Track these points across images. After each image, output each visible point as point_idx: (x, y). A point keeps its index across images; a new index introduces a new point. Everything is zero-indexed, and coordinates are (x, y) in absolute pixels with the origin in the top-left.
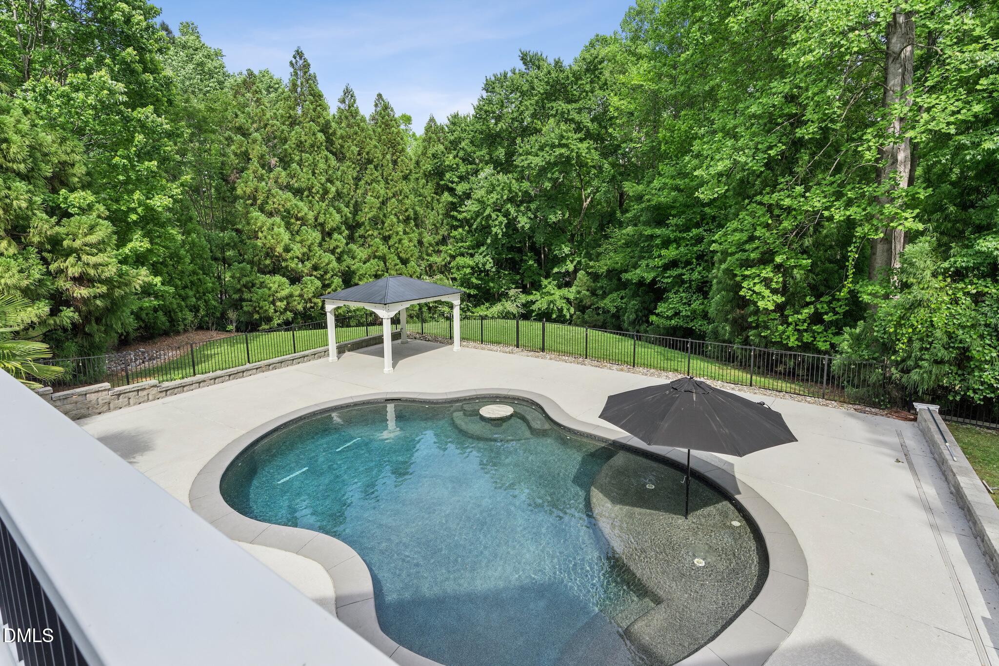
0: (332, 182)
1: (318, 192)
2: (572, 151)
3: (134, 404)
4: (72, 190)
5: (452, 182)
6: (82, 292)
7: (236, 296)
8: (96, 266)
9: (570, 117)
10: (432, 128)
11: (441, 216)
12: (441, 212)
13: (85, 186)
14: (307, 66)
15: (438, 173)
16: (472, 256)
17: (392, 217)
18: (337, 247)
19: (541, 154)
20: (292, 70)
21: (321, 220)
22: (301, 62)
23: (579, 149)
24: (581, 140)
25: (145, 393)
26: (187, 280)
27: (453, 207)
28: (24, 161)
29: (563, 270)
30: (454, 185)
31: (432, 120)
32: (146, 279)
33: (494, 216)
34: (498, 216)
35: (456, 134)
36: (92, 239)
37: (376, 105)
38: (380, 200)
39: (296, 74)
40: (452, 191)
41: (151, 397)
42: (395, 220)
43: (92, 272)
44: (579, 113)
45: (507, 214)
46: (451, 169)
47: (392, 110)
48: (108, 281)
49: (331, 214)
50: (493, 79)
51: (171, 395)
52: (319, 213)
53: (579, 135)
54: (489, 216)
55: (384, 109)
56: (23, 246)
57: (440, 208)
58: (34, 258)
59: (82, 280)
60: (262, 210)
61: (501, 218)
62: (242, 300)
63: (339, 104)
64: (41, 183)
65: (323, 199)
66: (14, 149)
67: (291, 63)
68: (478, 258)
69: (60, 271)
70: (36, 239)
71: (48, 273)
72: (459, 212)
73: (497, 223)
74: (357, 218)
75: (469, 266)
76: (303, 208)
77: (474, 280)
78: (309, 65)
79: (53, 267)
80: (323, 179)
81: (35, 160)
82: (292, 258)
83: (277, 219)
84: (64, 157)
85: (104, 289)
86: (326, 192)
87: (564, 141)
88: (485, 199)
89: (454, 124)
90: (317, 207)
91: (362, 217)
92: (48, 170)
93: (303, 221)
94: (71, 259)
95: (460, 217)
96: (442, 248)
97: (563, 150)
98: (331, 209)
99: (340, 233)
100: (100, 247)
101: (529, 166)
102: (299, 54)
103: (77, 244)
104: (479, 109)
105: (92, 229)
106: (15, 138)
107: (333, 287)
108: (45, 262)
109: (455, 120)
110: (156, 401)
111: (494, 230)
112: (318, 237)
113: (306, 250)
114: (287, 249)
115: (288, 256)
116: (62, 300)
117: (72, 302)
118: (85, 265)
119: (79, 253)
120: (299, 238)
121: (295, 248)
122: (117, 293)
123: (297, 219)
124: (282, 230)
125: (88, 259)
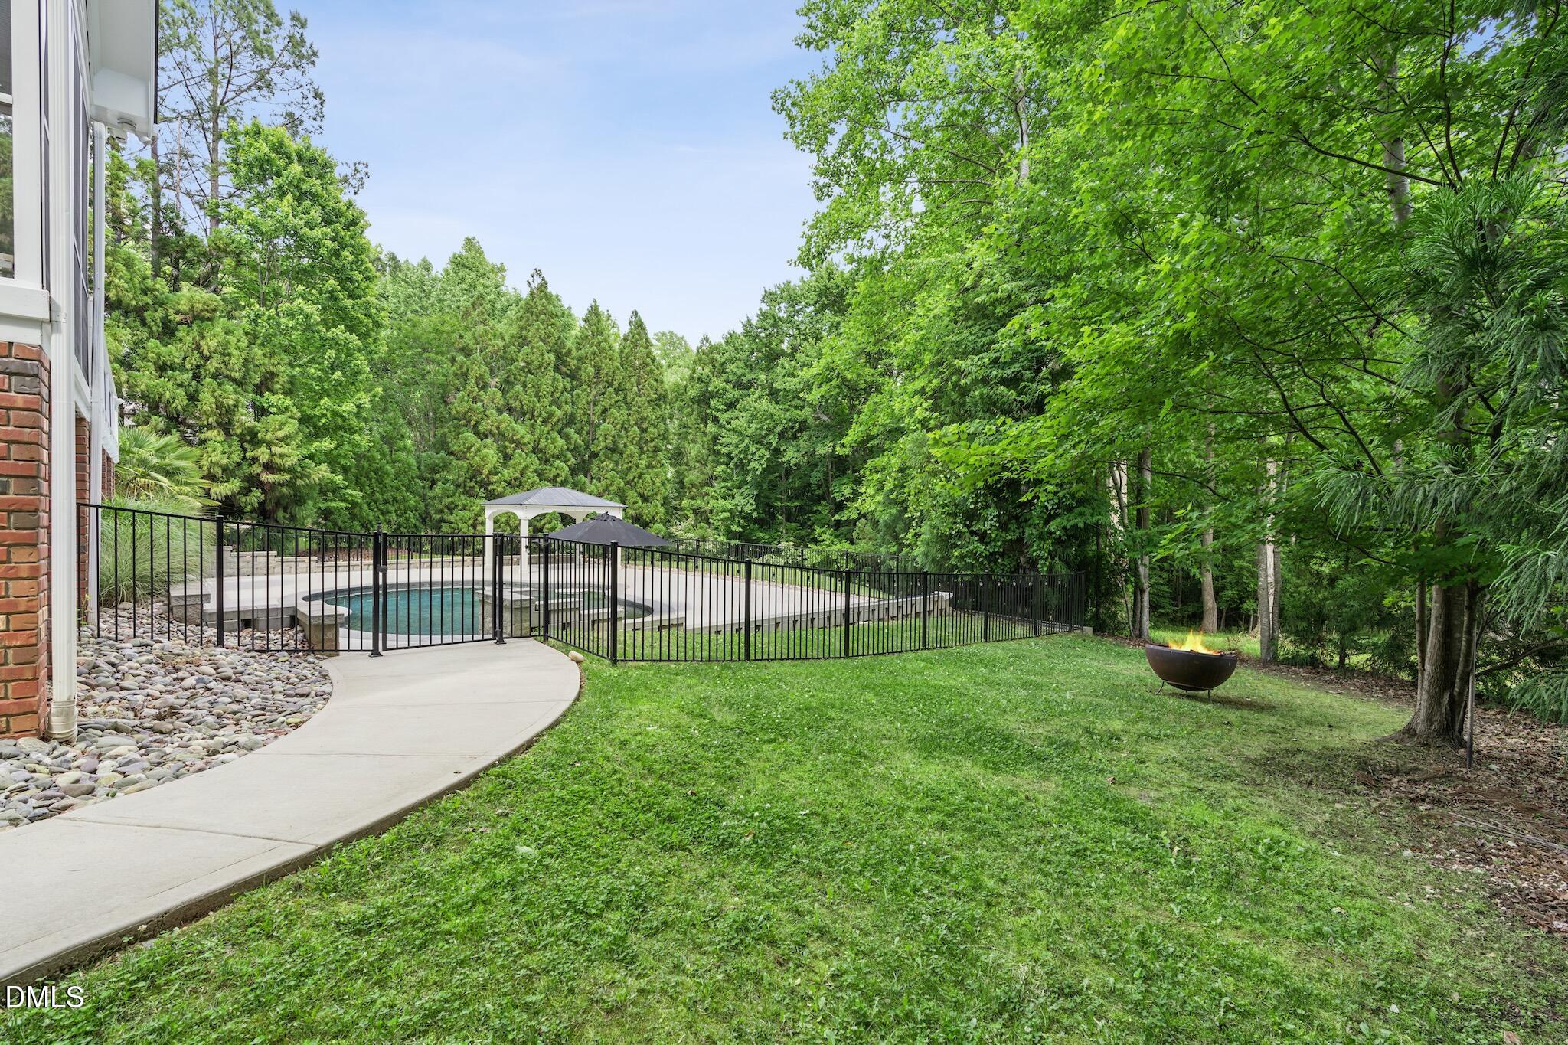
1: (541, 415)
4: (274, 393)
5: (718, 410)
6: (267, 477)
7: (437, 517)
8: (281, 456)
13: (287, 393)
14: (545, 283)
16: (733, 497)
18: (558, 475)
20: (530, 288)
21: (541, 446)
22: (538, 280)
26: (388, 495)
27: (716, 439)
30: (718, 414)
32: (326, 475)
34: (758, 449)
35: (728, 355)
36: (281, 434)
37: (630, 325)
39: (533, 292)
43: (278, 461)
45: (768, 447)
46: (718, 395)
48: (291, 470)
49: (554, 439)
50: (773, 288)
52: (540, 437)
55: (636, 325)
56: (228, 434)
58: (236, 447)
59: (269, 467)
61: (763, 451)
62: (443, 520)
64: (249, 387)
65: (544, 422)
66: (233, 361)
67: (527, 281)
68: (740, 500)
69: (255, 460)
70: (239, 431)
71: (244, 458)
73: (756, 456)
74: (592, 448)
75: (730, 510)
76: (521, 430)
78: (547, 283)
79: (249, 455)
80: (546, 401)
81: (247, 370)
83: (489, 441)
84: (272, 369)
85: (287, 477)
86: (551, 415)
89: (728, 343)
90: (538, 431)
92: (256, 379)
93: (518, 444)
94: (263, 449)
95: (723, 451)
96: (706, 489)
98: (555, 435)
100: (286, 440)
102: (539, 273)
103: (269, 437)
105: (282, 425)
106: (235, 352)
108: (245, 450)
109: (728, 338)
112: (534, 462)
113: (517, 475)
114: (494, 472)
115: (494, 478)
116: (253, 482)
117: (260, 485)
118: (273, 455)
119: (269, 444)
120: (512, 462)
121: (505, 472)
122: (299, 482)
123: (512, 441)
124: (491, 452)
125: (276, 450)
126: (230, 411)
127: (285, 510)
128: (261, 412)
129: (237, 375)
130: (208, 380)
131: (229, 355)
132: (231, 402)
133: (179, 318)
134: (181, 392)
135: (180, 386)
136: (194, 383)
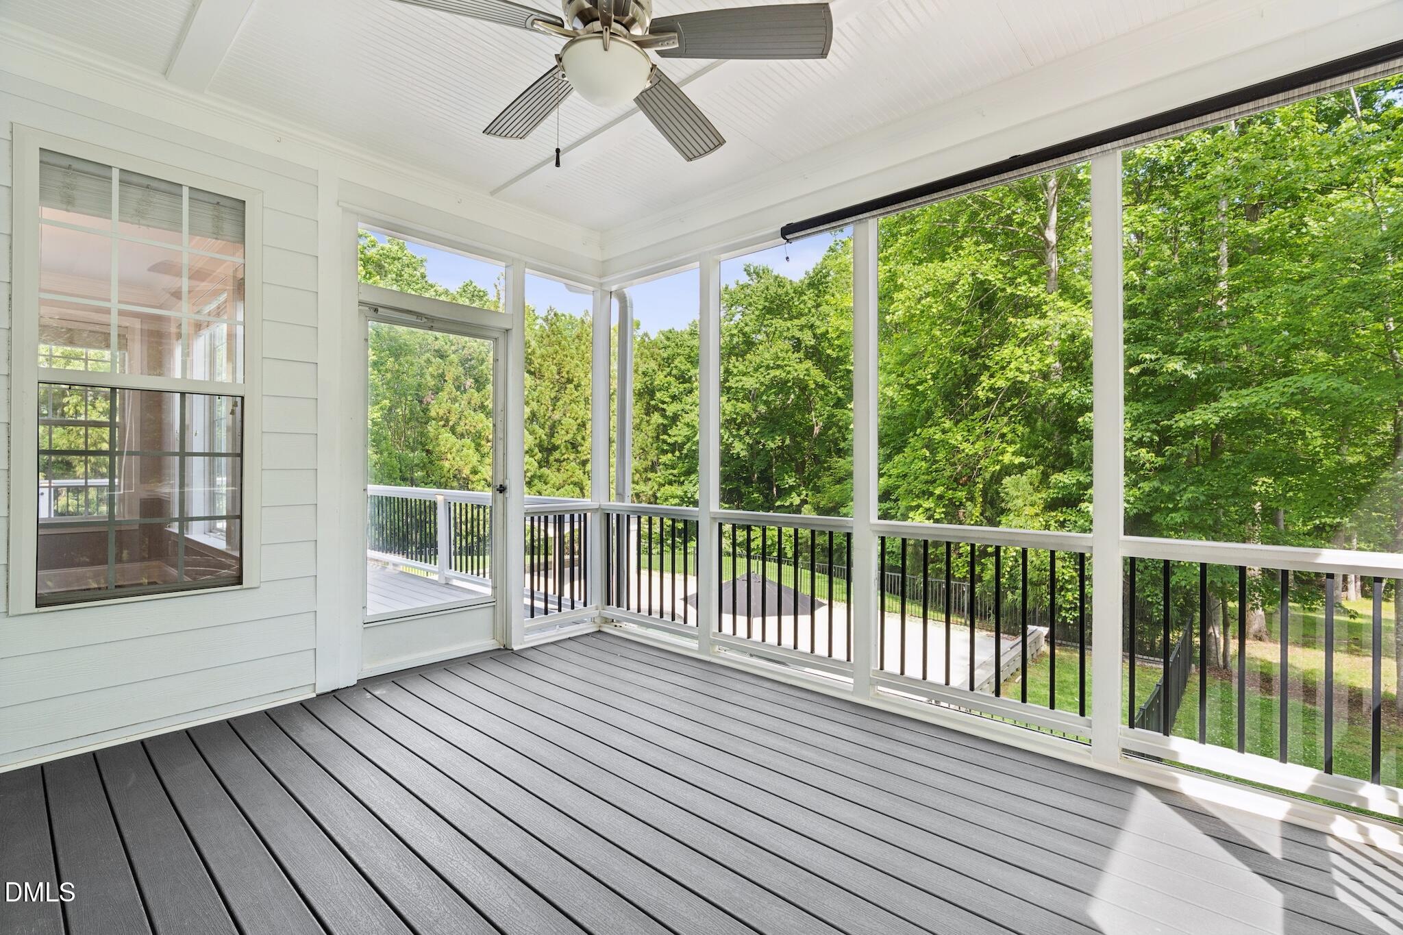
2: (789, 372)
5: (663, 403)
9: (790, 335)
10: (646, 343)
11: (650, 440)
12: (650, 435)
16: (681, 484)
19: (756, 375)
23: (796, 370)
24: (799, 361)
27: (664, 429)
29: (787, 504)
30: (665, 406)
31: (646, 334)
35: (670, 350)
44: (801, 330)
53: (797, 355)
57: (650, 430)
60: (453, 431)
72: (670, 435)
83: (467, 441)
87: (779, 362)
91: (558, 440)
95: (670, 441)
96: (650, 475)
97: (779, 372)
114: (474, 470)
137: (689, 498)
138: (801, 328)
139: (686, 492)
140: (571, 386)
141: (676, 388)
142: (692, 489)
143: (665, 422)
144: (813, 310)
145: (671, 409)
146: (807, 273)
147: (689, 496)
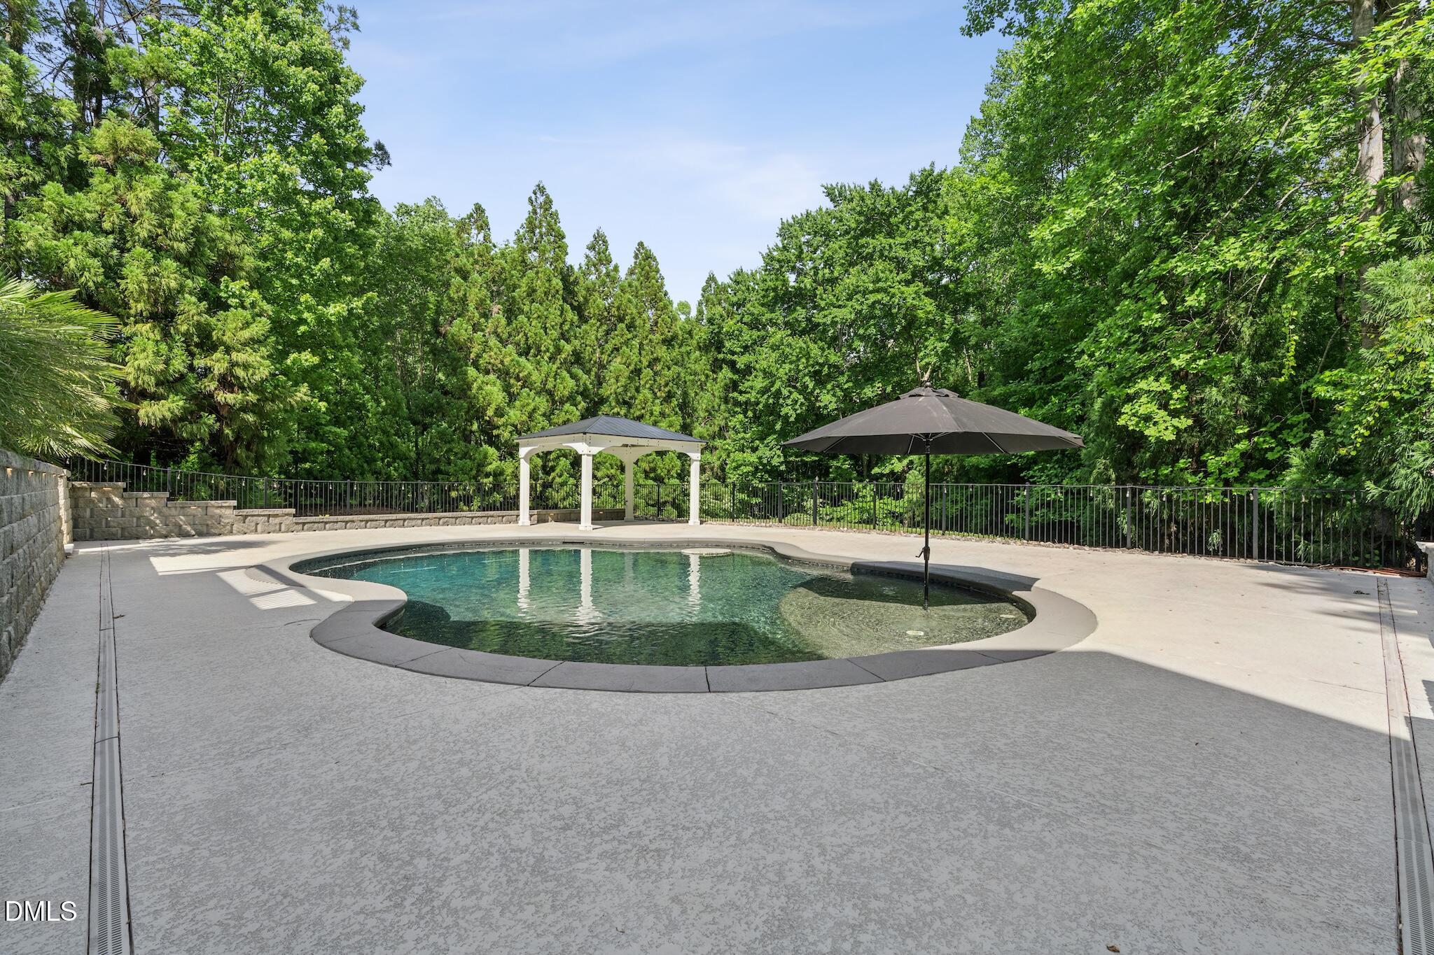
0: (568, 341)
1: (548, 350)
2: (893, 296)
3: (262, 532)
4: (235, 280)
5: (733, 353)
6: (224, 398)
8: (246, 367)
9: (892, 254)
10: (712, 287)
11: (717, 400)
12: (716, 394)
13: (254, 282)
14: (549, 202)
15: (715, 343)
16: (754, 450)
17: (646, 391)
19: (850, 303)
20: (530, 208)
21: (550, 386)
22: (541, 199)
23: (902, 293)
24: (908, 283)
25: (277, 520)
27: (734, 386)
28: (186, 240)
29: (887, 471)
30: (735, 358)
31: (712, 279)
32: (305, 398)
33: (785, 392)
34: (791, 393)
35: (739, 294)
36: (244, 336)
37: (636, 257)
38: (632, 368)
39: (535, 212)
40: (732, 365)
41: (283, 528)
42: (650, 396)
43: (240, 372)
44: (906, 249)
45: (803, 390)
46: (730, 335)
47: (655, 260)
48: (258, 388)
49: (563, 379)
50: (791, 221)
51: (308, 530)
52: (547, 376)
53: (902, 276)
54: (779, 392)
55: (645, 259)
56: (166, 335)
57: (717, 388)
58: (178, 351)
59: (227, 382)
60: (475, 364)
61: (795, 395)
63: (588, 252)
64: (202, 269)
65: (552, 359)
66: (177, 225)
67: (530, 199)
68: (764, 452)
69: (207, 371)
70: (183, 328)
71: (191, 368)
72: (741, 393)
73: (789, 402)
74: (601, 391)
75: (751, 464)
76: (527, 367)
77: (756, 483)
78: (551, 202)
79: (198, 363)
80: (555, 334)
81: (198, 244)
82: (505, 425)
83: (492, 377)
84: (234, 248)
85: (252, 397)
86: (559, 350)
87: (881, 284)
88: (774, 370)
89: (737, 282)
90: (545, 368)
91: (608, 390)
92: (211, 257)
93: (526, 383)
94: (219, 355)
95: (742, 398)
96: (718, 443)
97: (879, 296)
98: (565, 374)
99: (576, 405)
100: (253, 345)
101: (834, 323)
102: (541, 189)
103: (227, 339)
104: (769, 258)
105: (246, 324)
106: (180, 215)
107: (558, 470)
108: (192, 356)
109: (739, 278)
110: (290, 534)
111: (784, 411)
112: (543, 403)
113: (525, 418)
114: (499, 413)
115: (501, 421)
116: (204, 403)
117: (214, 408)
118: (233, 364)
119: (228, 350)
120: (517, 403)
121: (512, 413)
122: (269, 406)
123: (518, 379)
124: (495, 389)
125: (237, 357)
126: (171, 297)
127: (248, 448)
128: (218, 305)
129: (182, 247)
130: (139, 249)
131: (171, 216)
132: (173, 284)
133: (93, 158)
134: (96, 262)
135: (94, 255)
136: (115, 253)
137: (764, 465)
138: (907, 247)
139: (760, 458)
140: (621, 326)
141: (748, 336)
142: (768, 453)
143: (736, 377)
144: (922, 223)
145: (741, 361)
146: (912, 178)
147: (765, 461)
